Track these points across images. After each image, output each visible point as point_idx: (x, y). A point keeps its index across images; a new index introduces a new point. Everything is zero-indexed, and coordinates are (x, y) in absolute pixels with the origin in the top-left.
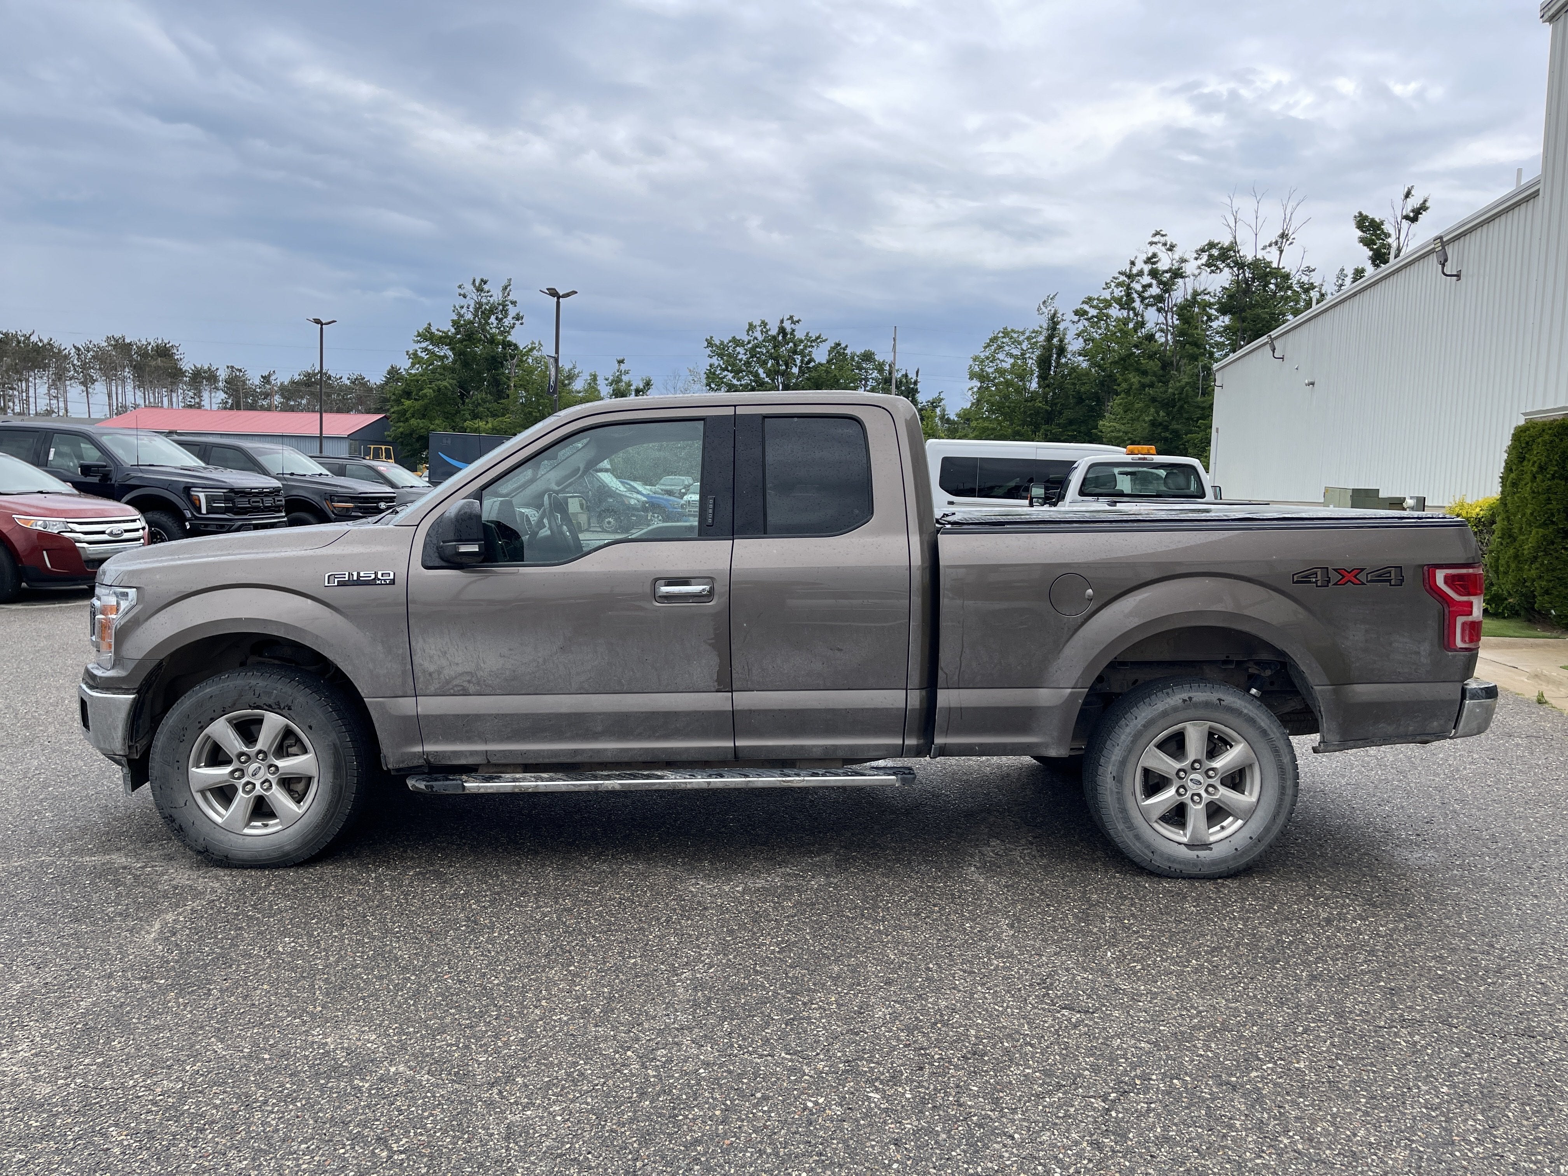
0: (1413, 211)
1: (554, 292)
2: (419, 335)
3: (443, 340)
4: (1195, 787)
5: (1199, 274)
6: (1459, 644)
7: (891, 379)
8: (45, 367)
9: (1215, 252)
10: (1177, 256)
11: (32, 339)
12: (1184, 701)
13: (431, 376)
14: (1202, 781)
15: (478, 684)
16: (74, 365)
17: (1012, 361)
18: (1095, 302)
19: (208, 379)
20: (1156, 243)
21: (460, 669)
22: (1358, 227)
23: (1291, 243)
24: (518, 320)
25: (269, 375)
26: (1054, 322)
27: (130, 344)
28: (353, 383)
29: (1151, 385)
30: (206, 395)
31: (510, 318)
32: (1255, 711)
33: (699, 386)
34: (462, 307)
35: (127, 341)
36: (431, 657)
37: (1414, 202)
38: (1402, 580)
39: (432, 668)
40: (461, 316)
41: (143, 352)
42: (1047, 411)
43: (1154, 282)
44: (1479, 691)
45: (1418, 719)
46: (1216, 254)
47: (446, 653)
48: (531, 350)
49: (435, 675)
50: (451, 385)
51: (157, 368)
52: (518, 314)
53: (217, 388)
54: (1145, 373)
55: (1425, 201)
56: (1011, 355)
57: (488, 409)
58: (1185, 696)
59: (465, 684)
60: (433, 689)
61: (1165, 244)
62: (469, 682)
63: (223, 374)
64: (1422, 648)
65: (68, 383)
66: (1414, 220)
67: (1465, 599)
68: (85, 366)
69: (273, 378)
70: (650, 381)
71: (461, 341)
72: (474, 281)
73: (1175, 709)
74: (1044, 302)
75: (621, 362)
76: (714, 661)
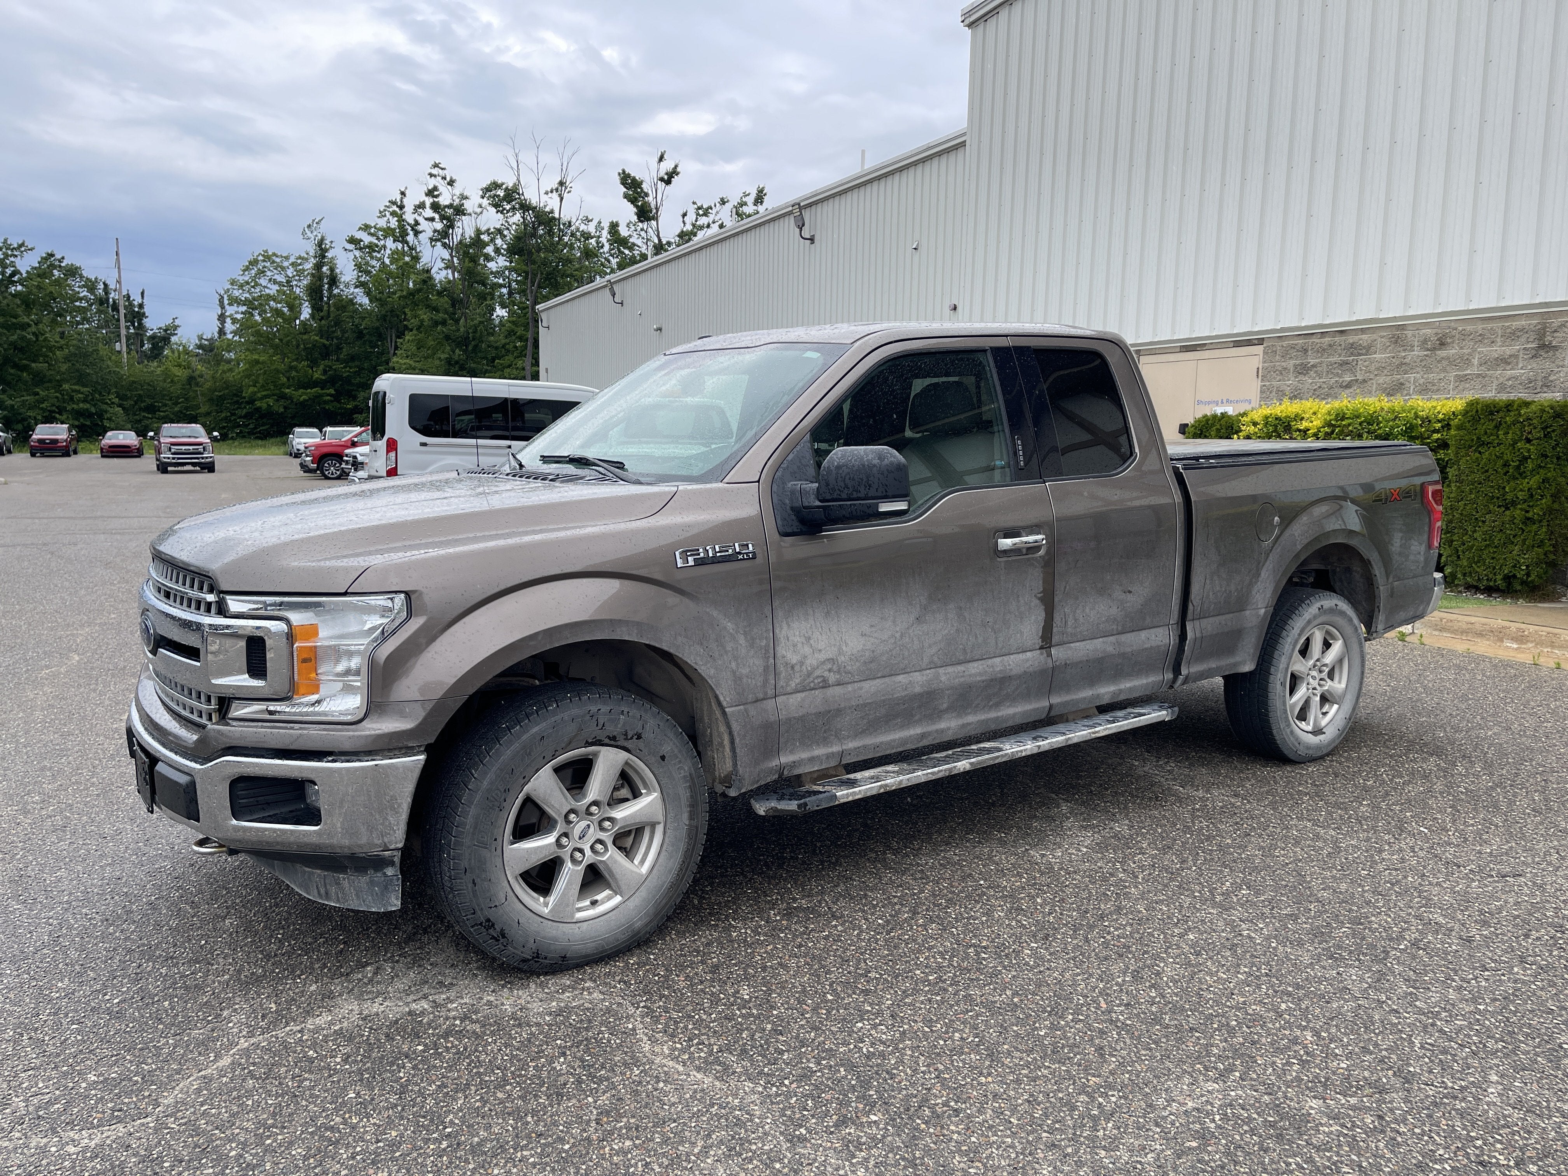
0: (667, 174)
5: (481, 213)
7: (108, 299)
9: (501, 193)
10: (457, 191)
14: (1317, 677)
15: (839, 672)
17: (277, 287)
18: (372, 230)
20: (435, 176)
21: (822, 657)
22: (623, 184)
23: (569, 192)
26: (321, 249)
29: (444, 323)
36: (795, 646)
37: (667, 166)
39: (794, 659)
42: (324, 345)
43: (437, 216)
46: (502, 195)
47: (809, 638)
49: (797, 668)
54: (436, 309)
55: (676, 166)
56: (275, 282)
59: (826, 674)
60: (793, 685)
61: (444, 178)
62: (830, 670)
66: (668, 182)
74: (309, 226)
76: (1043, 614)
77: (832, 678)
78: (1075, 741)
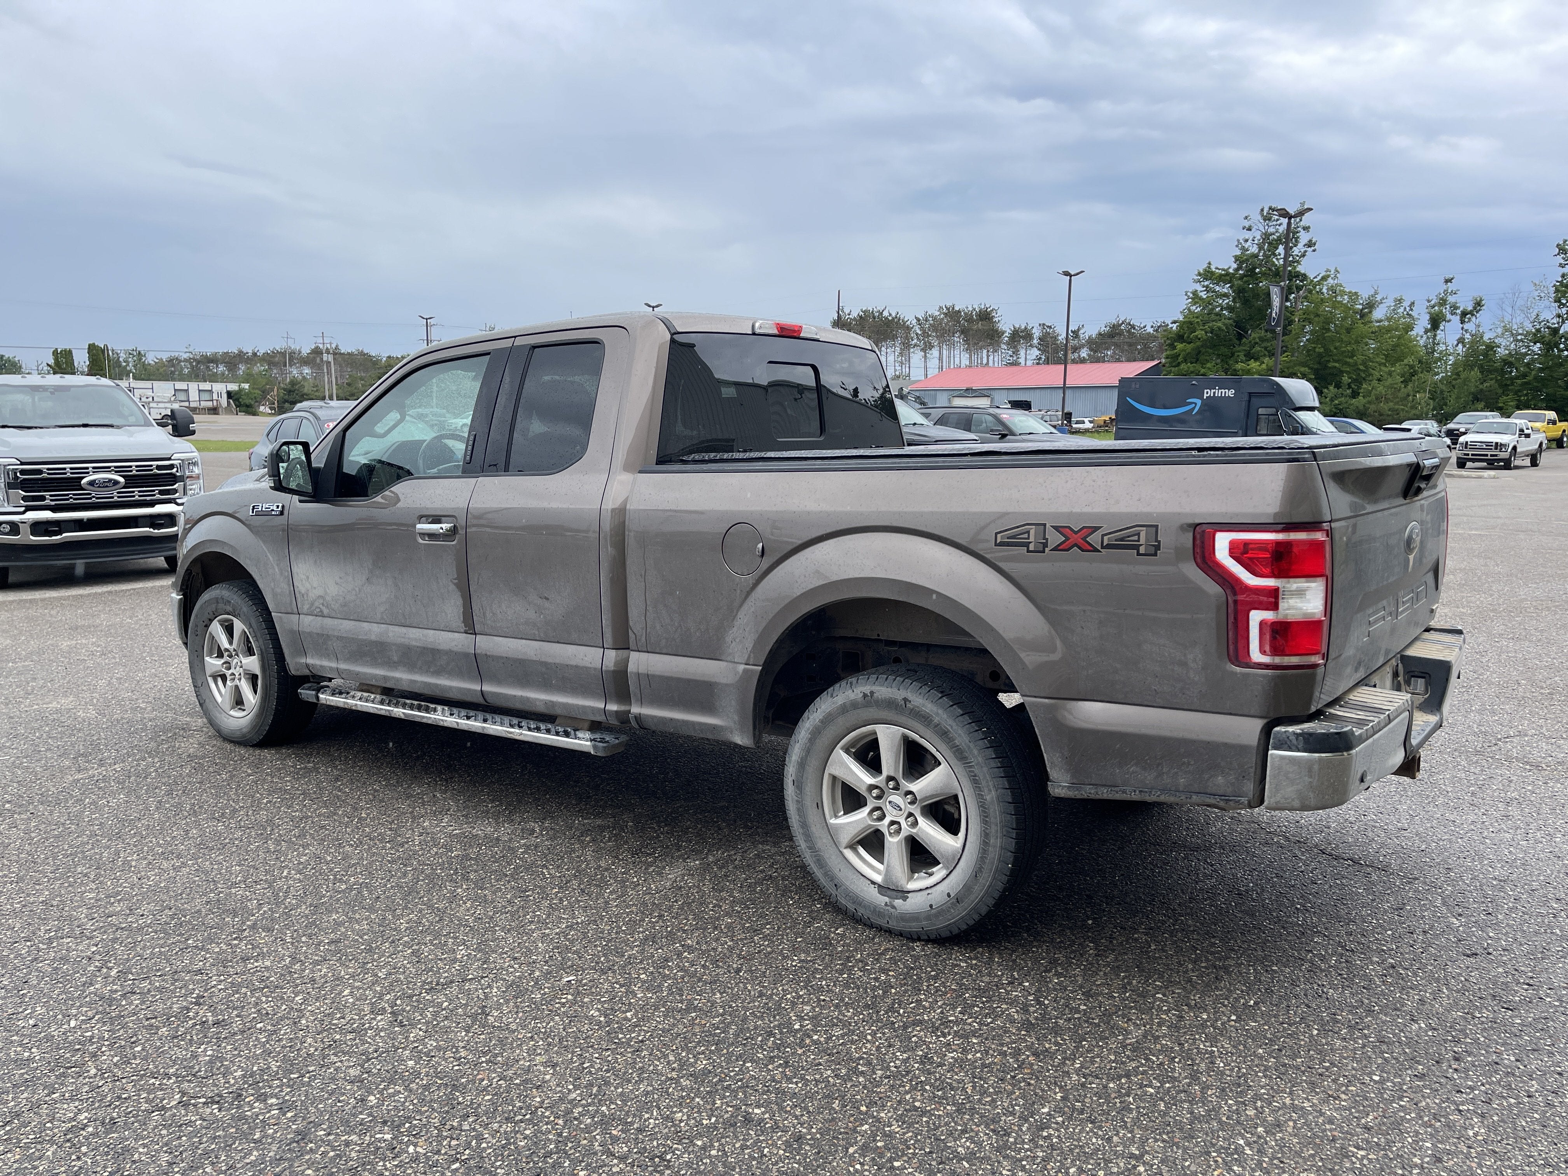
1: (1284, 212)
2: (1199, 274)
3: (1225, 277)
4: (895, 812)
6: (1256, 655)
8: (894, 338)
11: (885, 314)
12: (865, 696)
13: (1206, 318)
14: (903, 807)
15: (327, 607)
16: (917, 334)
19: (1024, 338)
21: (317, 593)
24: (1310, 246)
25: (1079, 330)
27: (959, 311)
28: (1157, 331)
30: (1022, 352)
31: (1300, 245)
32: (950, 722)
33: (1547, 303)
34: (1246, 241)
35: (957, 309)
36: (302, 581)
38: (1158, 548)
39: (304, 590)
40: (1244, 250)
41: (969, 318)
44: (1292, 738)
45: (1191, 768)
47: (309, 577)
48: (1324, 278)
49: (307, 597)
50: (1224, 324)
51: (978, 330)
52: (1310, 241)
53: (1031, 346)
57: (1266, 348)
58: (867, 689)
59: (321, 607)
60: (306, 609)
62: (323, 605)
63: (1037, 333)
64: (1190, 657)
65: (912, 350)
67: (1270, 582)
68: (925, 334)
69: (1081, 332)
70: (1481, 300)
71: (1241, 277)
72: (1262, 210)
73: (854, 705)
75: (1448, 281)
76: (460, 602)
77: (326, 611)
78: (491, 732)
